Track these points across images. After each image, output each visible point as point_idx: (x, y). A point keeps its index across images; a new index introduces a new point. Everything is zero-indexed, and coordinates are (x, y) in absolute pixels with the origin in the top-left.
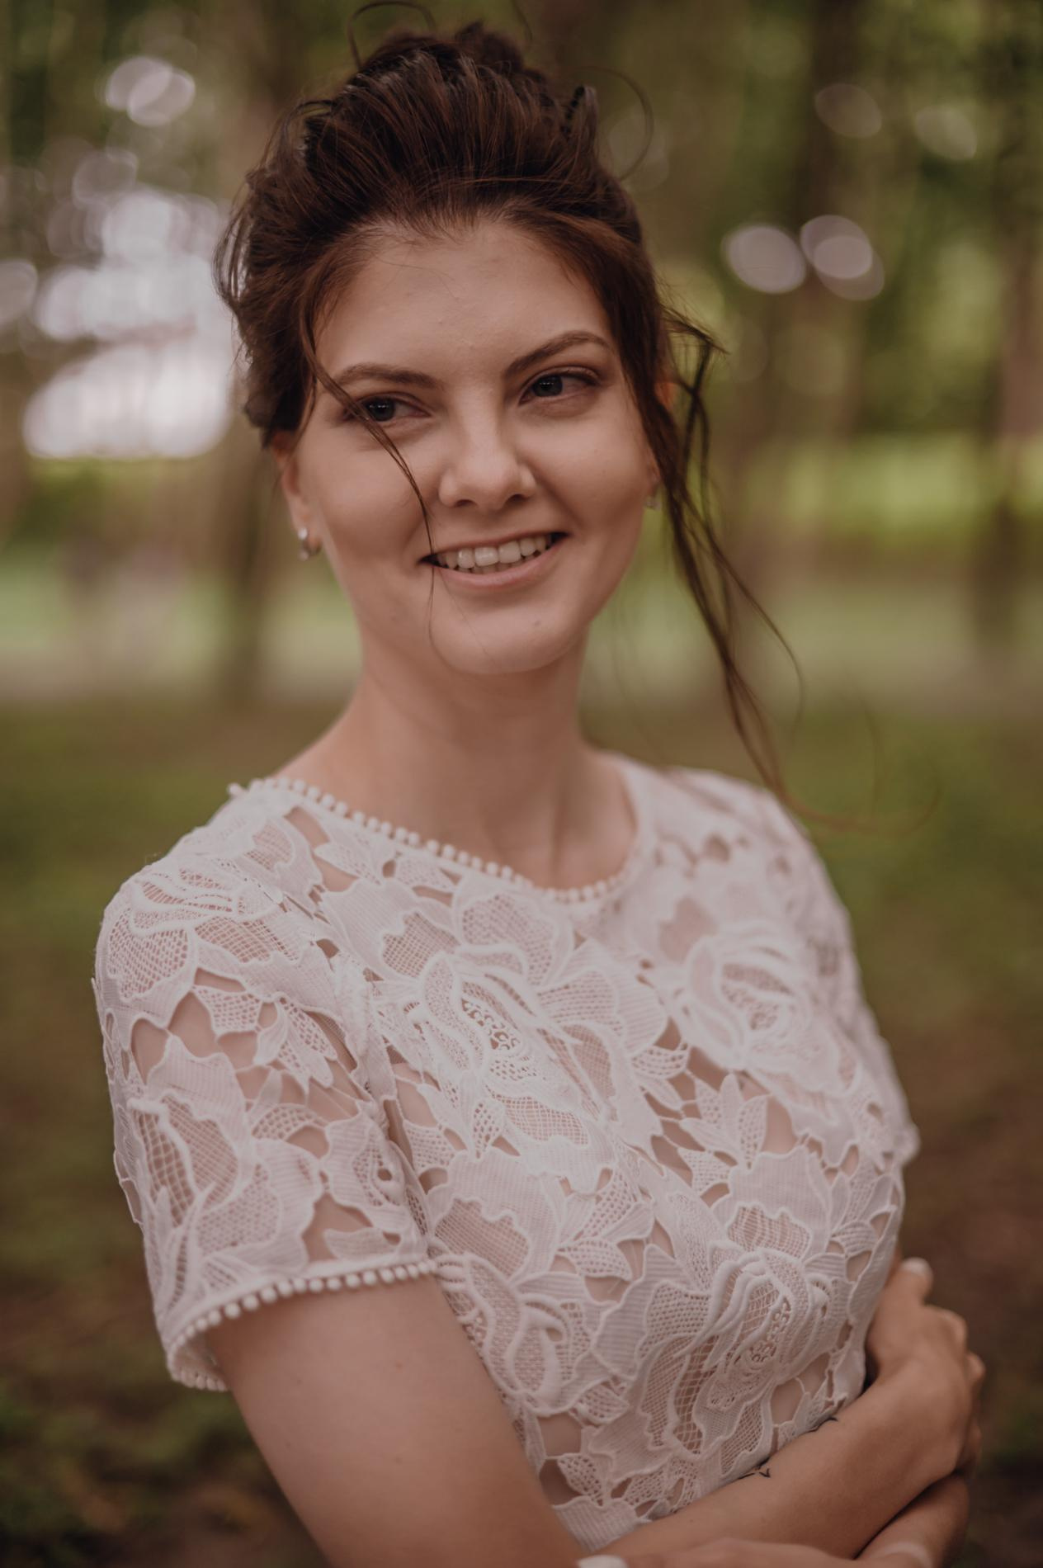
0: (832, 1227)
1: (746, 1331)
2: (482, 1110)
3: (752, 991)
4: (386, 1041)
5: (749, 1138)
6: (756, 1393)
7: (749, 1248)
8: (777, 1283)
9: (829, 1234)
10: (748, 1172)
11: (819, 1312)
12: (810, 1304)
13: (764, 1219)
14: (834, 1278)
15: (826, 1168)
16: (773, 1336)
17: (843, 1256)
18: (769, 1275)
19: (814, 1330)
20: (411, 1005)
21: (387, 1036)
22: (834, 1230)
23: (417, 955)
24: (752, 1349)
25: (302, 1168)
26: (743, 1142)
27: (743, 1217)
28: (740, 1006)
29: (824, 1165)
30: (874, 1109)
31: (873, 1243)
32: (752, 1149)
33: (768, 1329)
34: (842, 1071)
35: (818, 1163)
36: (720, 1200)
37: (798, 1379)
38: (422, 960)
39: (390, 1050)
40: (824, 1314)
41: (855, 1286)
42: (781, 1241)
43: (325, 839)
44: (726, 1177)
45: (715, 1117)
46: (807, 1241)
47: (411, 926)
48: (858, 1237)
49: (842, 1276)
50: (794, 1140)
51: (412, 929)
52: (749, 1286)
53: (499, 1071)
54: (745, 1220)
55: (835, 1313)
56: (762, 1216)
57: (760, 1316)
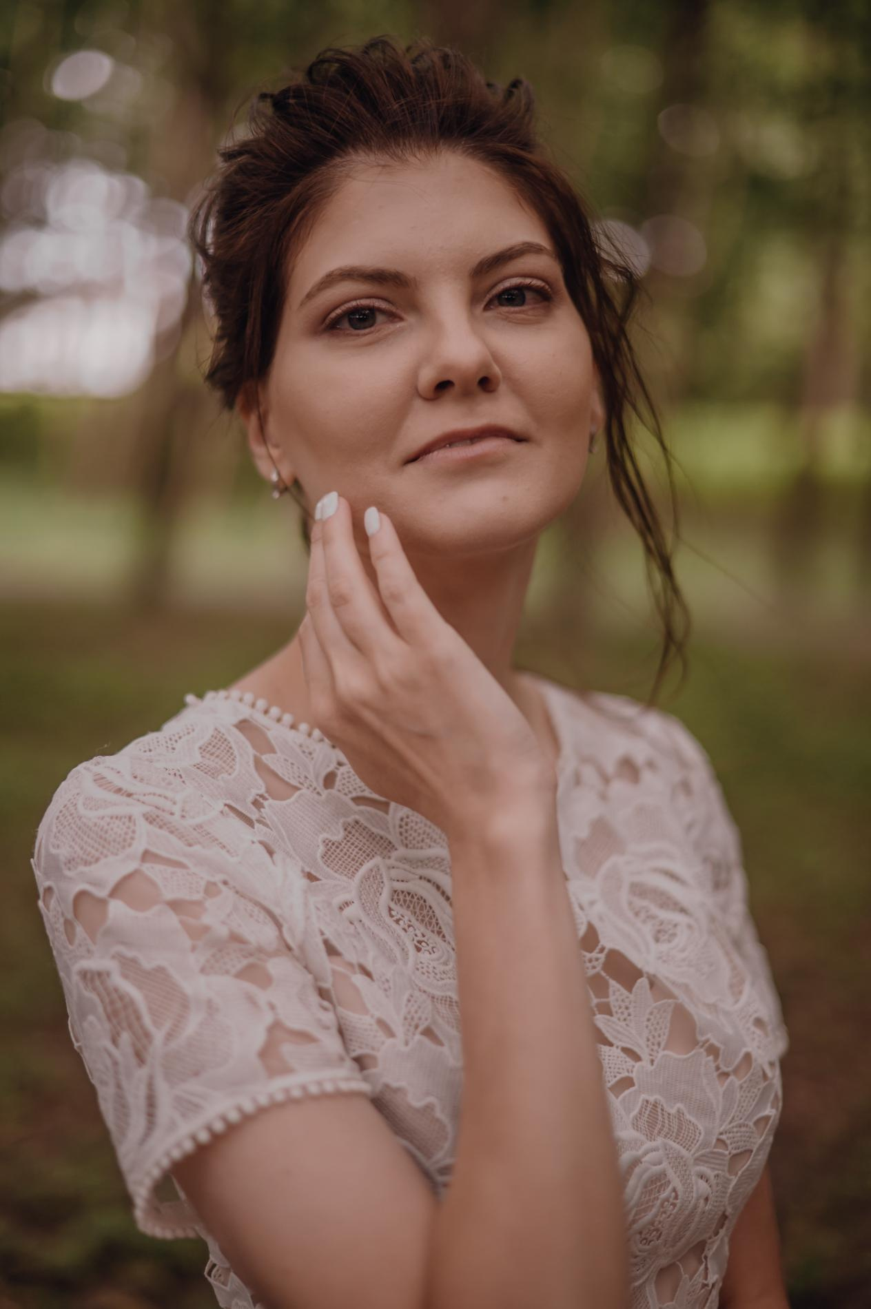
0: (721, 1126)
1: (637, 1217)
2: (412, 1000)
3: (655, 910)
4: (322, 933)
5: (654, 1037)
6: (643, 1274)
7: (651, 1137)
8: (671, 1173)
9: (717, 1131)
10: (651, 1068)
11: (702, 1202)
12: (695, 1195)
13: (664, 1113)
14: (716, 1172)
15: (720, 1071)
16: (660, 1222)
17: (727, 1152)
18: (665, 1165)
19: (697, 1219)
20: (346, 903)
21: (323, 929)
22: (722, 1129)
23: (353, 860)
24: (641, 1233)
25: (252, 1000)
26: (648, 1040)
27: (646, 1109)
28: (644, 922)
29: (718, 1068)
30: (759, 1022)
31: (755, 1143)
32: (656, 1047)
33: (656, 1216)
34: (731, 986)
35: (713, 1065)
36: (627, 1092)
37: (678, 1263)
38: (358, 864)
39: (326, 943)
40: (706, 1204)
41: (734, 1180)
42: (677, 1134)
43: (272, 750)
44: (632, 1072)
45: (626, 1015)
46: (699, 1137)
47: (350, 833)
48: (741, 1136)
49: (723, 1171)
50: (695, 1043)
51: (350, 836)
52: (645, 1177)
53: (424, 970)
54: (647, 1112)
55: (715, 1204)
56: (662, 1110)
57: (651, 1204)
